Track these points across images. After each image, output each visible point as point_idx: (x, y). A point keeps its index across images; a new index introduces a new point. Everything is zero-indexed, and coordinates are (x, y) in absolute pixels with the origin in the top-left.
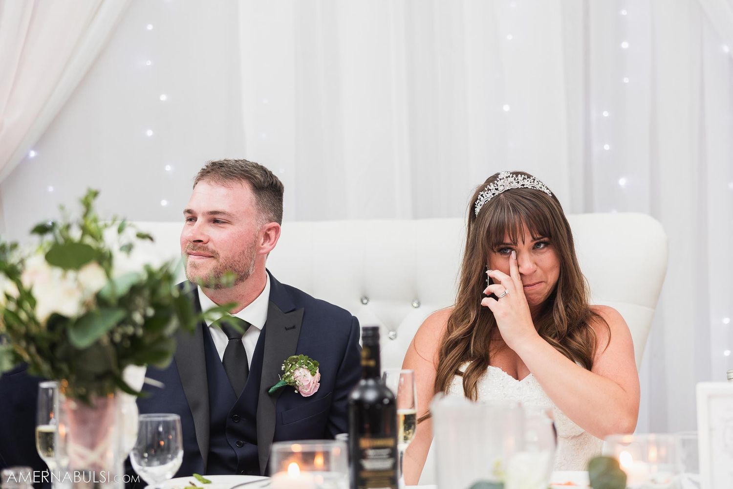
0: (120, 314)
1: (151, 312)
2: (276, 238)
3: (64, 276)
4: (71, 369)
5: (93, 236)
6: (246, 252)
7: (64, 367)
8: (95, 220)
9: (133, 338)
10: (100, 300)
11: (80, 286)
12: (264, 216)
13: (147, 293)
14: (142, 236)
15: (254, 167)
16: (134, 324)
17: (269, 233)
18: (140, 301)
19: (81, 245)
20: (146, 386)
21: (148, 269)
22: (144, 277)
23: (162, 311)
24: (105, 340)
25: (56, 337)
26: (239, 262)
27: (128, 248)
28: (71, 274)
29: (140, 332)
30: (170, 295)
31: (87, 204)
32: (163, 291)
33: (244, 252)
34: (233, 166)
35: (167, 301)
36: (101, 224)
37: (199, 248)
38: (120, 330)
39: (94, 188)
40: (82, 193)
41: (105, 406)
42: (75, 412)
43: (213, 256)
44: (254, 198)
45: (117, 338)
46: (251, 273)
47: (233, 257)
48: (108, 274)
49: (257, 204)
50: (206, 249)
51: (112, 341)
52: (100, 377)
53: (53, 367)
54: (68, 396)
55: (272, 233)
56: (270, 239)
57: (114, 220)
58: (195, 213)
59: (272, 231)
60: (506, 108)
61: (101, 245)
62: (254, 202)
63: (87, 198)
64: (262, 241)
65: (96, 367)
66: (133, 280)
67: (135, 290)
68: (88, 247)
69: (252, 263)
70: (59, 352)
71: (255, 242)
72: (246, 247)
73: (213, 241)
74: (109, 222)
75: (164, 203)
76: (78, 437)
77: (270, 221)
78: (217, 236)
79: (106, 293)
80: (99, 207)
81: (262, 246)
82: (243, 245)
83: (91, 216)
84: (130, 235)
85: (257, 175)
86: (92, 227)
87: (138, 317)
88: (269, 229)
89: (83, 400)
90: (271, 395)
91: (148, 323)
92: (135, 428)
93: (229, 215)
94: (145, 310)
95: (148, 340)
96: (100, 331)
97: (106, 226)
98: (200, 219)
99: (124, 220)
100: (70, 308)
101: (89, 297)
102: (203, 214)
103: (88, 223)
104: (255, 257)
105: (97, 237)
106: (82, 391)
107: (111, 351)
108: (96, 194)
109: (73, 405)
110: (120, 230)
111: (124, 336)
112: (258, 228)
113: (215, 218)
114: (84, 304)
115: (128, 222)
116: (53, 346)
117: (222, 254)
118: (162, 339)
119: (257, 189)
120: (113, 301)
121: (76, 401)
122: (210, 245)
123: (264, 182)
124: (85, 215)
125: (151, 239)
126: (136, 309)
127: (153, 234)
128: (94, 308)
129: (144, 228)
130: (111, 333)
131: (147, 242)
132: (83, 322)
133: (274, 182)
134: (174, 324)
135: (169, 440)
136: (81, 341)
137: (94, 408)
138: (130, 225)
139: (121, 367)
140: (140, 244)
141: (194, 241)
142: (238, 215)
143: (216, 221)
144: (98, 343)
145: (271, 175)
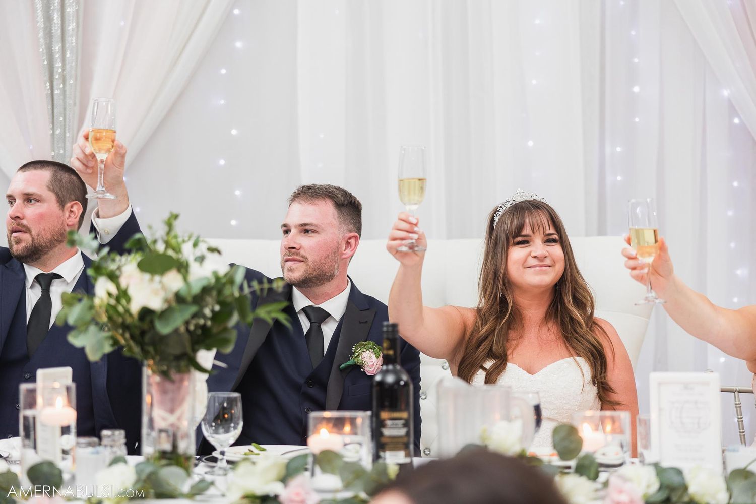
0: (193, 309)
1: (217, 308)
2: (356, 245)
3: (152, 280)
4: (156, 351)
5: (174, 249)
6: (330, 256)
7: (151, 349)
8: (176, 237)
9: (204, 327)
10: (179, 298)
11: (164, 288)
12: (345, 228)
13: (214, 293)
14: (212, 250)
15: (336, 189)
16: (204, 317)
17: (349, 241)
18: (209, 300)
19: (164, 256)
20: (214, 366)
21: (215, 274)
22: (213, 281)
23: (226, 308)
24: (183, 329)
25: (145, 326)
26: (325, 264)
27: (201, 259)
28: (157, 278)
29: (209, 323)
30: (233, 295)
31: (170, 225)
32: (227, 291)
33: (328, 256)
34: (318, 188)
35: (229, 300)
36: (180, 240)
37: (294, 253)
38: (194, 322)
39: (175, 212)
40: (166, 216)
41: (182, 380)
42: (158, 384)
43: (304, 260)
44: (336, 213)
45: (192, 327)
46: (336, 275)
47: (320, 260)
48: (185, 279)
49: (339, 217)
50: (298, 254)
51: (188, 330)
52: (178, 358)
53: (143, 349)
54: (154, 372)
55: (352, 241)
56: (351, 247)
57: (190, 237)
58: (290, 227)
59: (352, 239)
60: (531, 143)
61: (180, 256)
62: (336, 217)
63: (169, 219)
64: (344, 248)
65: (174, 349)
66: (204, 283)
67: (206, 290)
68: (170, 257)
69: (337, 266)
70: (147, 338)
71: (338, 248)
72: (331, 252)
73: (304, 248)
74: (186, 239)
75: (233, 222)
76: (162, 403)
77: (351, 232)
78: (306, 243)
79: (184, 293)
80: (180, 227)
81: (345, 252)
82: (327, 250)
83: (173, 234)
84: (202, 249)
85: (338, 195)
86: (173, 242)
87: (207, 312)
88: (350, 238)
89: (165, 375)
90: (342, 371)
91: (215, 316)
92: (205, 402)
93: (316, 226)
94: (213, 307)
95: (215, 330)
96: (178, 322)
97: (184, 241)
98: (294, 231)
99: (198, 238)
100: (156, 304)
101: (171, 296)
102: (296, 227)
103: (170, 239)
104: (338, 261)
105: (178, 250)
106: (165, 368)
107: (187, 337)
108: (176, 217)
109: (157, 378)
110: (195, 245)
111: (197, 326)
112: (341, 237)
113: (306, 230)
114: (167, 301)
115: (201, 239)
116: (143, 333)
117: (310, 258)
118: (226, 329)
119: (338, 205)
120: (189, 299)
121: (159, 376)
122: (302, 252)
123: (344, 201)
124: (168, 233)
125: (219, 252)
126: (206, 306)
127: (220, 248)
128: (174, 304)
129: (214, 243)
130: (187, 323)
131: (216, 254)
132: (164, 315)
133: (353, 201)
134: (235, 318)
135: (232, 413)
136: (164, 329)
137: (173, 381)
138: (203, 241)
139: (195, 351)
140: (210, 256)
141: (289, 248)
142: (323, 226)
143: (307, 231)
144: (176, 331)
145: (350, 195)
